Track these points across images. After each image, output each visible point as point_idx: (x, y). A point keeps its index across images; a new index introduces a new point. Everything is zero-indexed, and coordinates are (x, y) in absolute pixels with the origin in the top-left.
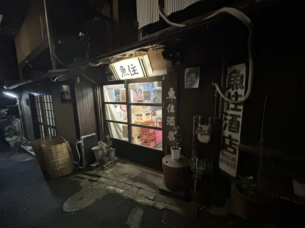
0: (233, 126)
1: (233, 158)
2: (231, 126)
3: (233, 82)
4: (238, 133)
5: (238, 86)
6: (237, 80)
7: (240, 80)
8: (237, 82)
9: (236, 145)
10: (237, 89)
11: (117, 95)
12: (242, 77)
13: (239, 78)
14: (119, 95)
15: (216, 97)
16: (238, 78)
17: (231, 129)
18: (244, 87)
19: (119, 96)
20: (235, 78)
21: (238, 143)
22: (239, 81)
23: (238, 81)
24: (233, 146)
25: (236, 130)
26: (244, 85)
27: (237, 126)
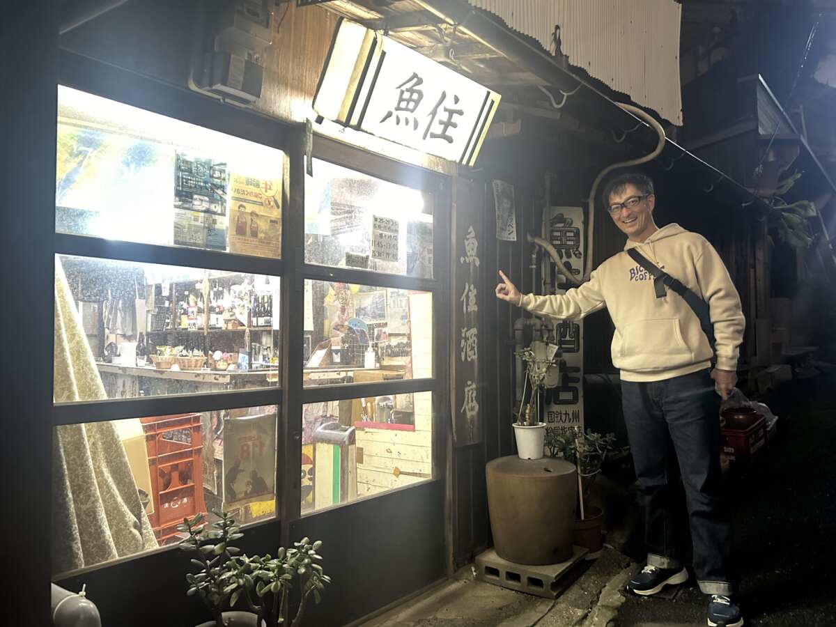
0: (568, 338)
1: (573, 414)
2: (563, 339)
3: (558, 240)
4: (578, 350)
5: (571, 250)
6: (568, 238)
7: (574, 238)
8: (569, 243)
9: (577, 380)
10: (569, 256)
11: (200, 203)
12: (577, 234)
13: (572, 234)
14: (212, 201)
15: (534, 270)
16: (568, 234)
17: (563, 346)
18: (581, 254)
19: (218, 209)
20: (564, 233)
21: (580, 375)
22: (572, 240)
23: (570, 240)
24: (570, 385)
25: (573, 346)
26: (581, 249)
27: (574, 337)
